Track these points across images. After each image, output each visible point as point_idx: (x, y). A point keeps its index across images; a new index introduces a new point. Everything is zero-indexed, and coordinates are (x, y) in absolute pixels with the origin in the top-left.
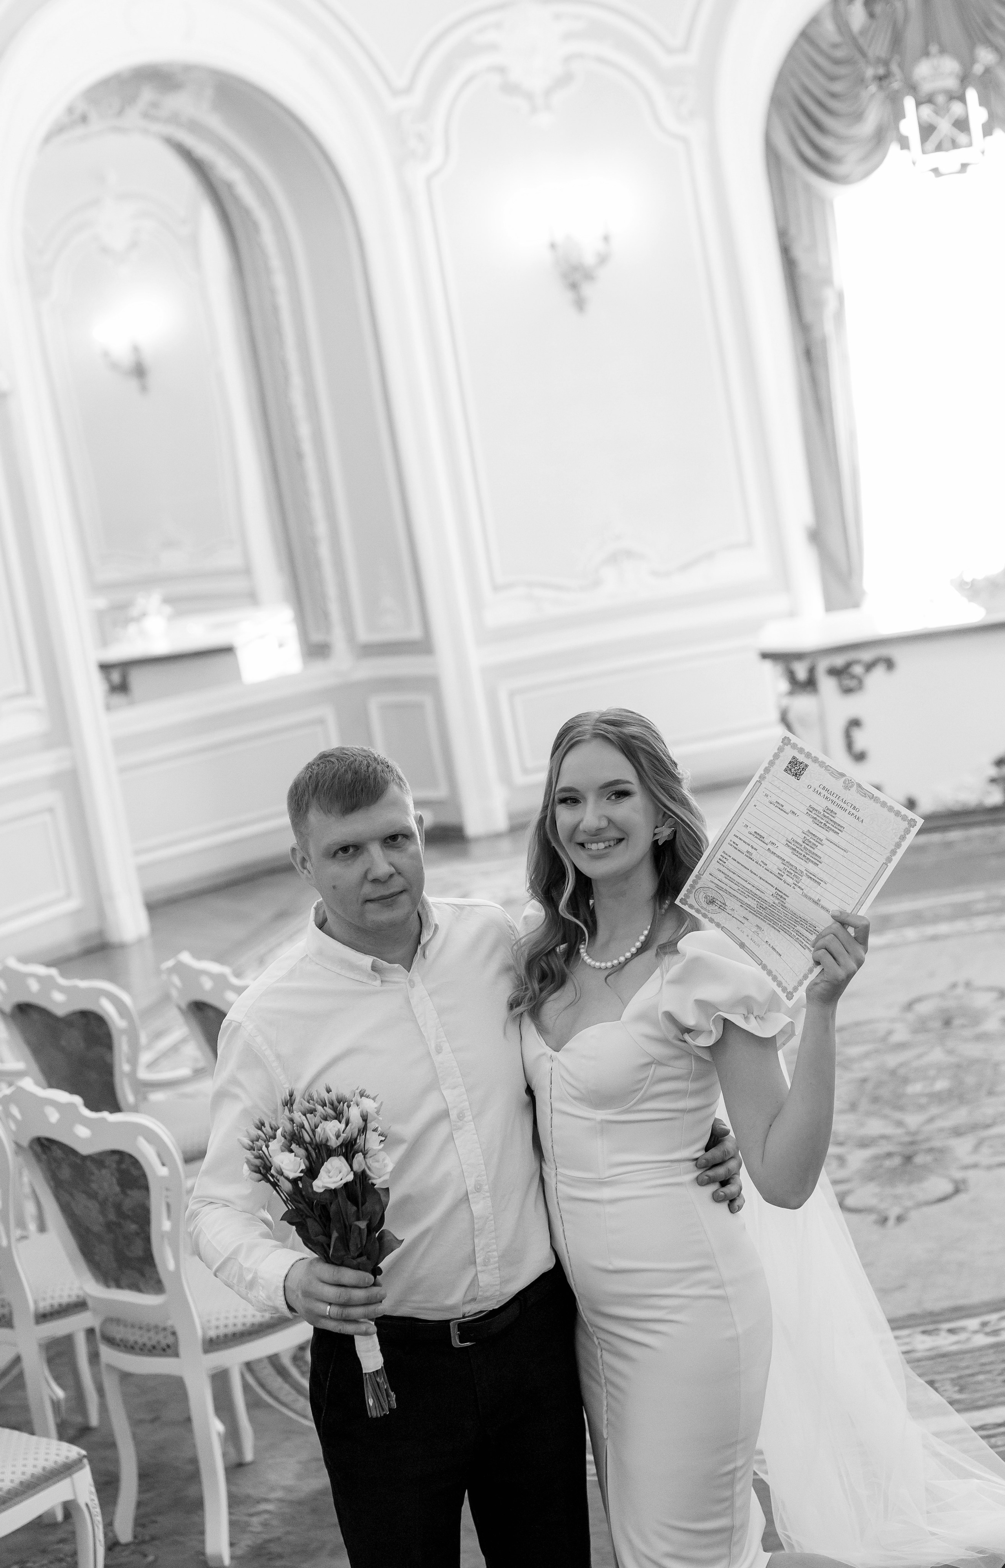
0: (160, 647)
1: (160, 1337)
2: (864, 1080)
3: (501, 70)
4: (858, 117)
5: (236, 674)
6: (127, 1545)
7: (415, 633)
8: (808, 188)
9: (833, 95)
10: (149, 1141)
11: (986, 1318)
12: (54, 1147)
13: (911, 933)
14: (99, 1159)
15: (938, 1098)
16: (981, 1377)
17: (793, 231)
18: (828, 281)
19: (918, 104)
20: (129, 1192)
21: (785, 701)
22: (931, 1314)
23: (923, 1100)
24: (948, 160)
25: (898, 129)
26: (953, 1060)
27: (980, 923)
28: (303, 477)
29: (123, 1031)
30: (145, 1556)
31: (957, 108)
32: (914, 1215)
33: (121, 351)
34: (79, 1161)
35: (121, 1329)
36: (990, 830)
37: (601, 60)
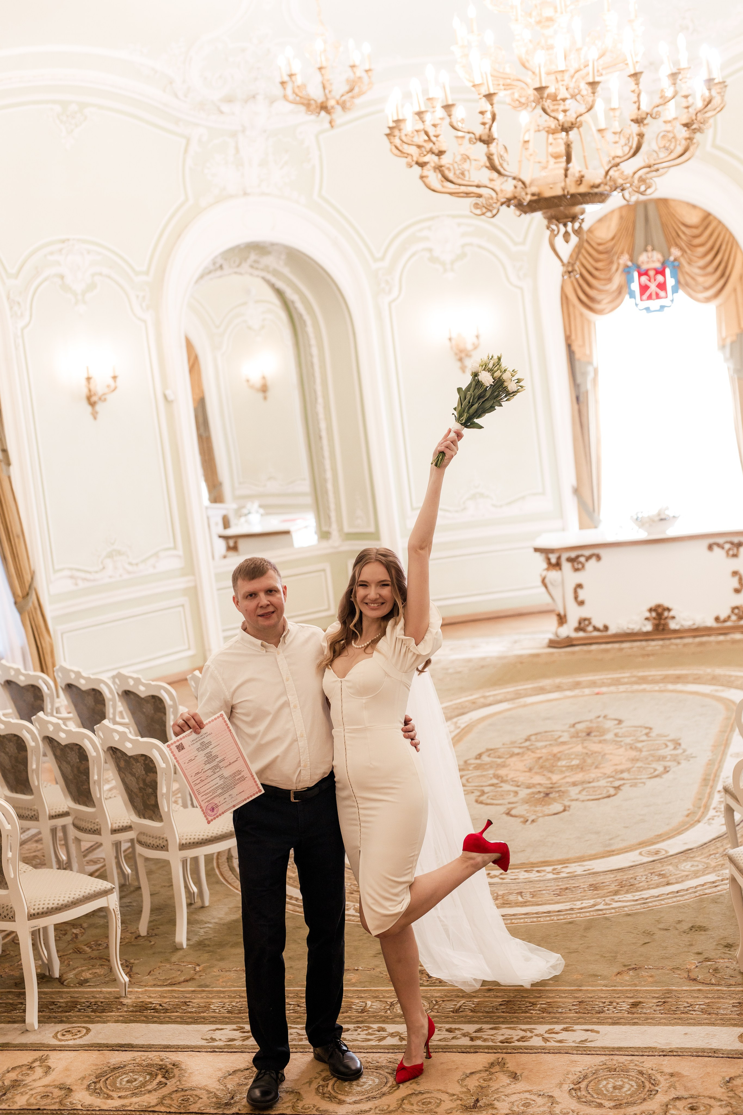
0: (257, 529)
1: (161, 842)
2: (540, 758)
3: (430, 250)
4: (610, 280)
5: (291, 544)
6: (144, 937)
7: (372, 529)
8: (582, 315)
9: (597, 269)
10: (158, 751)
11: (556, 867)
12: (118, 752)
13: (587, 691)
14: (136, 758)
15: (571, 768)
16: (544, 892)
17: (573, 337)
18: (590, 363)
19: (640, 275)
20: (149, 774)
21: (544, 573)
22: (532, 863)
23: (564, 769)
24: (655, 304)
25: (629, 288)
26: (585, 751)
27: (622, 688)
28: (322, 448)
29: (171, 706)
30: (151, 942)
31: (660, 278)
32: (540, 820)
33: (256, 380)
34: (127, 758)
35: (145, 837)
36: (644, 643)
37: (480, 247)
